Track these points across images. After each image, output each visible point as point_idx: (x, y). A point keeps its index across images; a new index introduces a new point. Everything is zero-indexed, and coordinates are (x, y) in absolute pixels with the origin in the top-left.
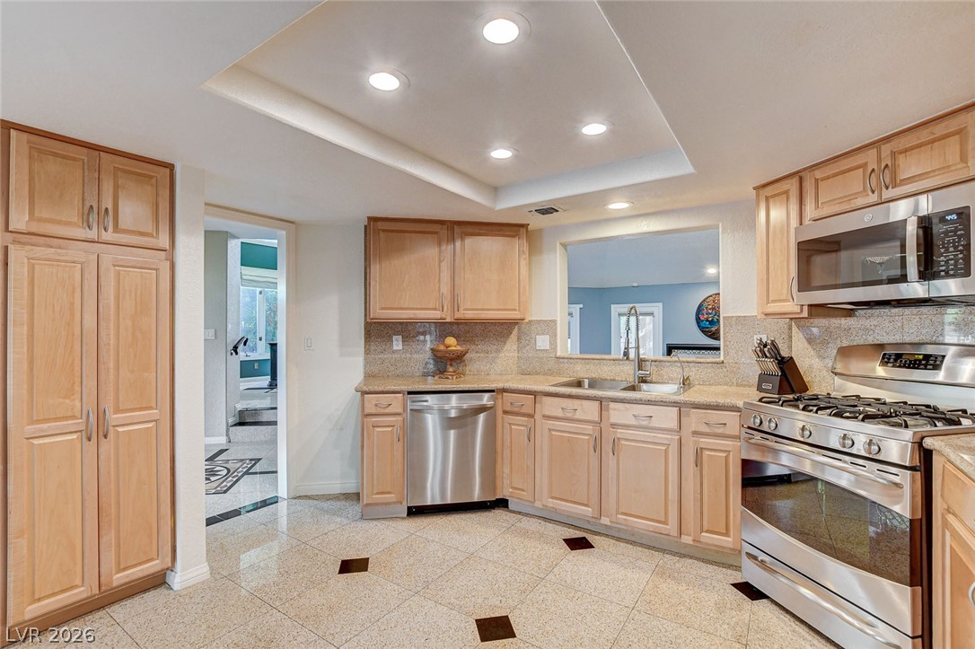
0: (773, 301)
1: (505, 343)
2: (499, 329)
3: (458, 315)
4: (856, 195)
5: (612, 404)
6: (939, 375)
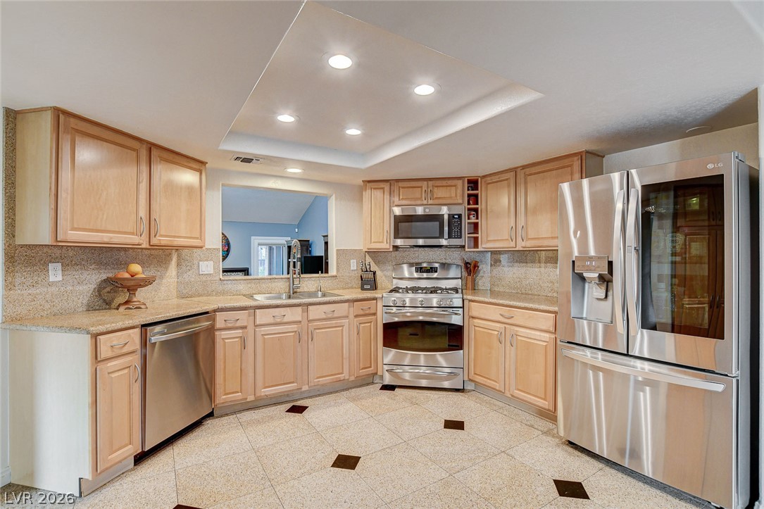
0: (374, 242)
1: (167, 268)
3: (154, 241)
4: (416, 199)
5: (310, 308)
6: (435, 275)
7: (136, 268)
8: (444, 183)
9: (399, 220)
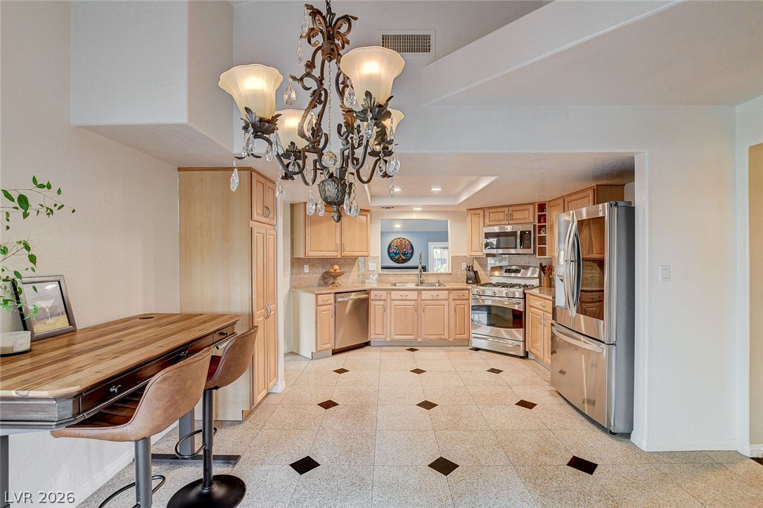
0: (474, 251)
1: (353, 268)
2: (351, 261)
4: (501, 220)
5: (423, 292)
6: (519, 275)
7: (336, 267)
8: (520, 208)
9: (488, 235)
